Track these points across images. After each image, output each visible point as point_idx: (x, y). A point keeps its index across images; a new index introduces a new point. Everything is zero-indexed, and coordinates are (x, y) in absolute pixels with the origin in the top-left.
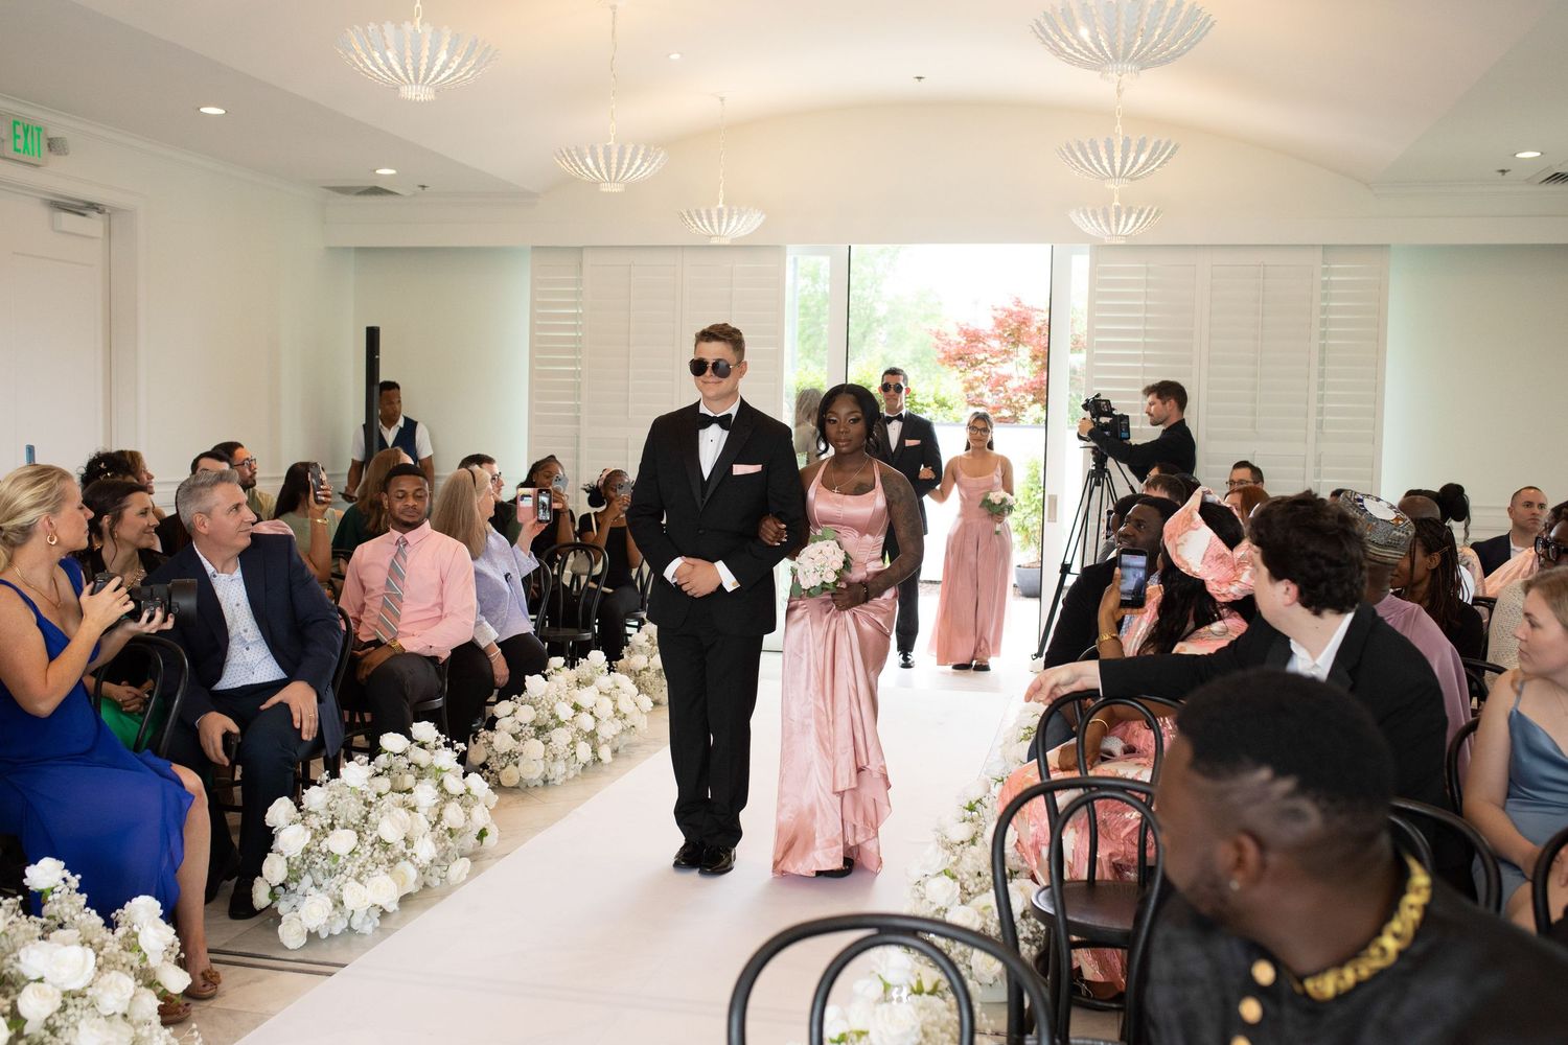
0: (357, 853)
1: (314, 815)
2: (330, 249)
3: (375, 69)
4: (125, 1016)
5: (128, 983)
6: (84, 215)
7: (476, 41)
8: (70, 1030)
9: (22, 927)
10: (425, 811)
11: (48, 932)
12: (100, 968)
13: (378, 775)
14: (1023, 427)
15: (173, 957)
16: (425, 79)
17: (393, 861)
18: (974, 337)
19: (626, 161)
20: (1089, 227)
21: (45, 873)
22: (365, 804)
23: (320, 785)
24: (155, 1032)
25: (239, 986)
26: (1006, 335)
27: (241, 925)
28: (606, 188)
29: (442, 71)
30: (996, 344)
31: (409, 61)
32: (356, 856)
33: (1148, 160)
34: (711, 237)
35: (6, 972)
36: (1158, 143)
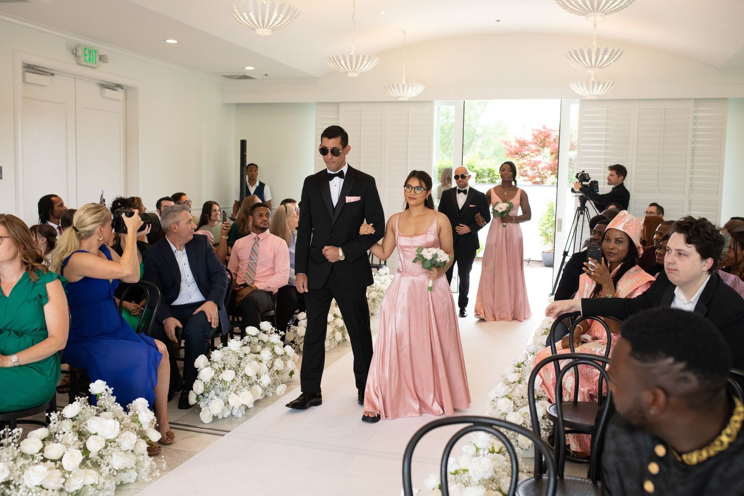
0: (235, 381)
1: (216, 363)
2: (224, 104)
3: (245, 21)
4: (133, 451)
5: (134, 437)
6: (115, 90)
7: (291, 7)
8: (109, 456)
9: (88, 410)
10: (266, 362)
11: (101, 412)
12: (122, 430)
13: (245, 345)
14: (546, 186)
15: (154, 425)
16: (268, 24)
17: (251, 385)
18: (523, 144)
19: (360, 62)
20: (581, 91)
21: (98, 387)
22: (239, 359)
23: (219, 350)
24: (146, 459)
25: (183, 439)
26: (538, 143)
27: (184, 412)
28: (350, 75)
29: (275, 21)
30: (533, 147)
31: (260, 17)
32: (235, 382)
33: (608, 59)
34: (399, 97)
35: (81, 430)
36: (613, 51)
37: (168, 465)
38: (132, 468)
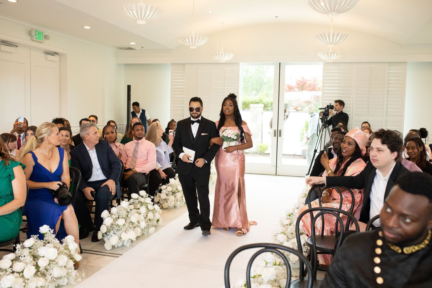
0: (125, 225)
1: (114, 215)
2: (118, 64)
3: (130, 16)
4: (65, 267)
5: (66, 258)
6: (54, 56)
7: (157, 8)
8: (51, 270)
9: (39, 243)
10: (143, 214)
11: (45, 244)
12: (58, 254)
13: (130, 204)
14: (304, 112)
15: (77, 251)
16: (143, 19)
17: (134, 227)
18: (291, 88)
19: (197, 40)
20: (324, 57)
21: (44, 229)
22: (127, 212)
23: (115, 207)
24: (73, 271)
25: (94, 260)
26: (299, 87)
28: (191, 47)
29: (148, 16)
30: (297, 89)
31: (139, 14)
32: (125, 226)
33: (340, 39)
34: (219, 60)
35: (34, 254)
36: (342, 34)
37: (86, 274)
38: (65, 277)
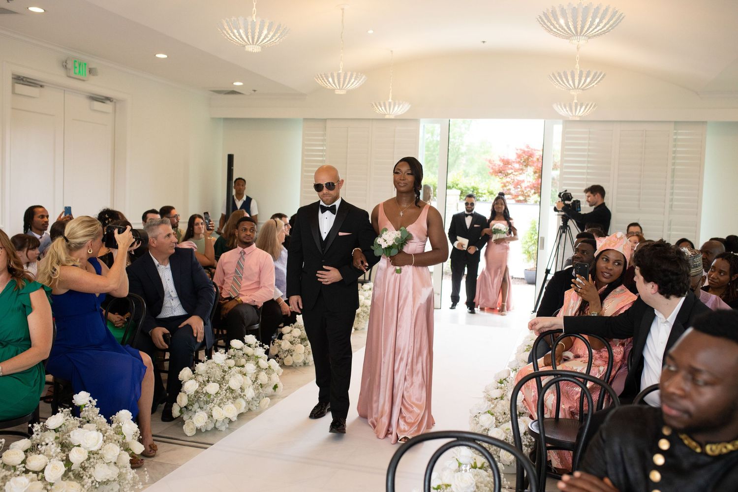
0: (219, 394)
1: (200, 376)
2: (213, 119)
4: (115, 463)
5: (117, 449)
6: (104, 103)
7: (280, 25)
8: (92, 468)
9: (71, 422)
10: (250, 375)
11: (83, 424)
12: (105, 442)
13: (229, 358)
14: (529, 204)
16: (257, 42)
17: (235, 398)
18: (507, 163)
19: (347, 80)
20: (564, 112)
21: (82, 398)
22: (223, 372)
23: (203, 363)
24: (129, 471)
25: (166, 452)
26: (522, 162)
28: (338, 92)
29: (264, 39)
30: (517, 166)
31: (250, 34)
33: (591, 81)
34: (385, 115)
35: (64, 441)
36: (596, 74)
37: (151, 477)
38: (114, 480)
